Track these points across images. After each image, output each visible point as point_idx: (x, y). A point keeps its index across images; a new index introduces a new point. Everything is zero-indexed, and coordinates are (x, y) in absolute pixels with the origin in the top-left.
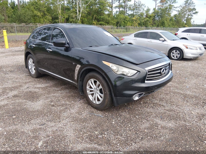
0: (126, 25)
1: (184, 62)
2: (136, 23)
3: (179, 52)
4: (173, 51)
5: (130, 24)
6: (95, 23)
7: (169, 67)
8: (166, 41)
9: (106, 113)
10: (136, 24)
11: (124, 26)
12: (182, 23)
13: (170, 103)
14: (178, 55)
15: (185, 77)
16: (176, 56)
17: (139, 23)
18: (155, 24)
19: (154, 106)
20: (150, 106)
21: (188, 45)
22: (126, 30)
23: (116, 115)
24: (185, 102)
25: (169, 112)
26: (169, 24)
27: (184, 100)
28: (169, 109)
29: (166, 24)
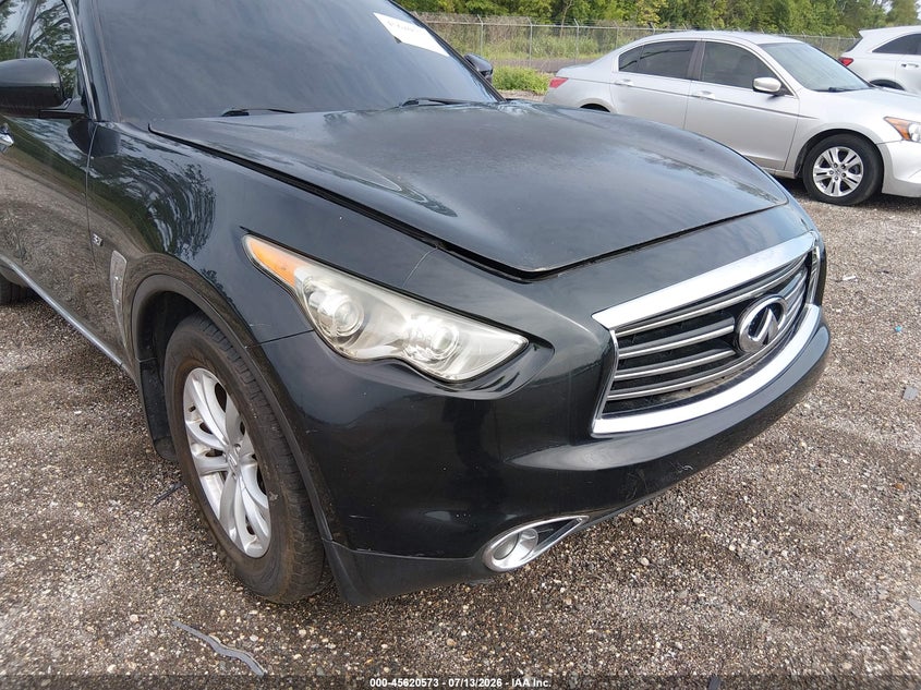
0: (601, 17)
1: (885, 214)
2: (650, 10)
3: (858, 160)
4: (825, 155)
5: (619, 10)
6: (450, 7)
7: (807, 281)
8: (789, 93)
9: (302, 632)
10: (647, 12)
11: (588, 24)
12: (871, 12)
13: (793, 536)
14: (849, 175)
15: (895, 319)
16: (843, 183)
17: (662, 8)
18: (740, 13)
19: (674, 560)
20: (645, 562)
21: (912, 123)
22: (600, 44)
23: (377, 649)
24: (897, 532)
25: (778, 630)
26: (809, 16)
27: (889, 504)
28: (783, 601)
29: (791, 16)
